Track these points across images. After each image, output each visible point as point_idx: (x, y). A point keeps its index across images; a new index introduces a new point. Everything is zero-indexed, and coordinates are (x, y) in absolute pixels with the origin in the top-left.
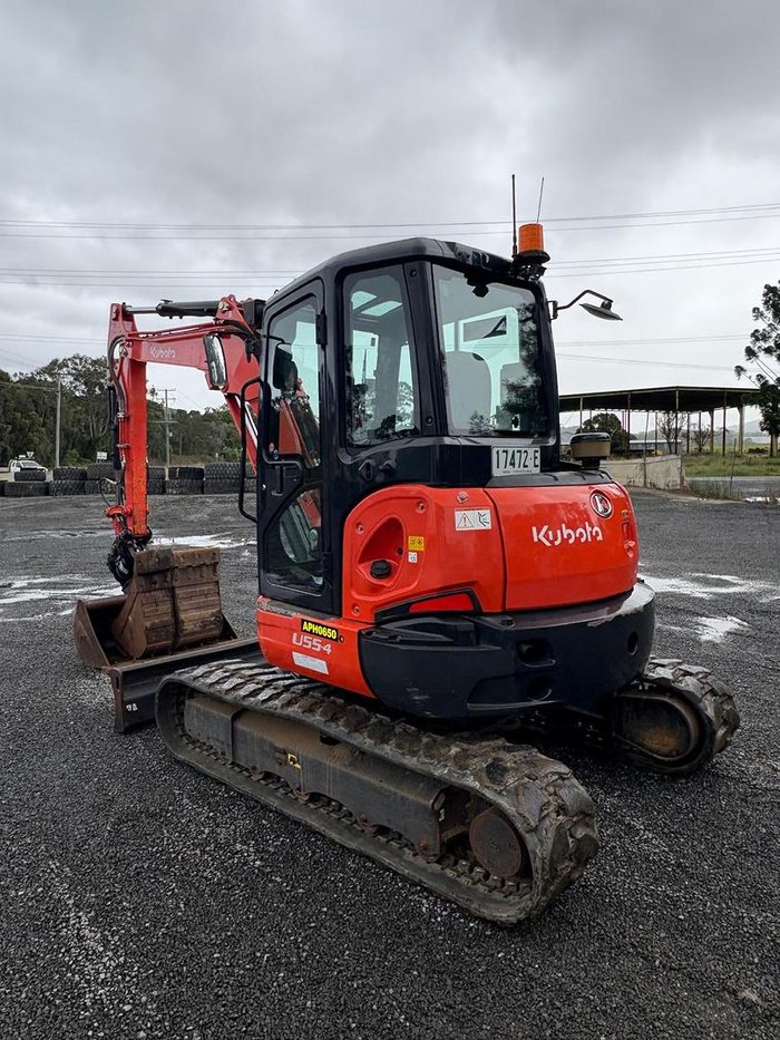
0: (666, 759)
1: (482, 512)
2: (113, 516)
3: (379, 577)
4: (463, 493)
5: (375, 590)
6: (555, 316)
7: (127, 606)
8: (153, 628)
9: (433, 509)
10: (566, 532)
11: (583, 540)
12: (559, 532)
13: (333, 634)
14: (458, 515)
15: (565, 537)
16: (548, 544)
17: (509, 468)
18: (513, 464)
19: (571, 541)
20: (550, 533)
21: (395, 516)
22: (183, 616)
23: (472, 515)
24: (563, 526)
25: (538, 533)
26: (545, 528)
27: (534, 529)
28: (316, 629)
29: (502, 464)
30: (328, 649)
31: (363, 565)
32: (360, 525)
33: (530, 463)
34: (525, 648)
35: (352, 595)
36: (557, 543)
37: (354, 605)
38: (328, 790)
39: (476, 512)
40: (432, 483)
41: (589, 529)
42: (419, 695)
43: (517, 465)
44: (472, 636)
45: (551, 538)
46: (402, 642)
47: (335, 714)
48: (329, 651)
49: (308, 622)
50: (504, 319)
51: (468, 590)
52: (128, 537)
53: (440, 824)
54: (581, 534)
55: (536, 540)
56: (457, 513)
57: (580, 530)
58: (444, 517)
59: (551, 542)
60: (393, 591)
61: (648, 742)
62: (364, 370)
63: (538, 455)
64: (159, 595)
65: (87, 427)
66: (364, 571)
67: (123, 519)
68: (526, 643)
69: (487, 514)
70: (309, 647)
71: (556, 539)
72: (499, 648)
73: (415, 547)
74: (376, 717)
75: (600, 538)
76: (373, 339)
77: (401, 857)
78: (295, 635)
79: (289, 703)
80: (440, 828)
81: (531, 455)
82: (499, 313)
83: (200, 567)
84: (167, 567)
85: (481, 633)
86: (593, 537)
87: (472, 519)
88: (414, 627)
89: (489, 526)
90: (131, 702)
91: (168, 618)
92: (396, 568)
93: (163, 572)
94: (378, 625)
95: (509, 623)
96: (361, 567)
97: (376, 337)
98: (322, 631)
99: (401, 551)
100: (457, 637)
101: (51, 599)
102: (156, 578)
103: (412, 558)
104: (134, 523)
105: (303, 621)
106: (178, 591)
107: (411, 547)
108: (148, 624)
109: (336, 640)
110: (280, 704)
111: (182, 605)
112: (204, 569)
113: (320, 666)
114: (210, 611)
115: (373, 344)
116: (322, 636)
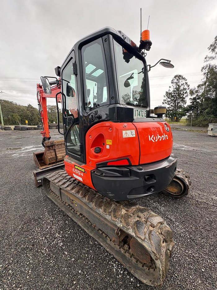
0: (175, 194)
1: (132, 131)
2: (42, 133)
3: (97, 153)
4: (125, 124)
5: (96, 157)
6: (150, 70)
7: (45, 154)
8: (50, 159)
9: (115, 130)
10: (159, 137)
11: (163, 139)
12: (157, 137)
13: (83, 170)
14: (124, 132)
15: (159, 138)
16: (154, 141)
17: (138, 116)
18: (139, 115)
19: (160, 140)
20: (154, 137)
21: (102, 133)
22: (58, 155)
23: (129, 132)
24: (158, 135)
25: (151, 137)
26: (153, 136)
27: (149, 136)
28: (79, 168)
29: (136, 115)
30: (82, 174)
31: (92, 149)
32: (91, 136)
33: (144, 115)
34: (147, 177)
35: (89, 158)
36: (156, 141)
37: (90, 161)
38: (85, 214)
39: (130, 131)
40: (115, 121)
41: (165, 136)
42: (111, 194)
43: (140, 116)
44: (129, 174)
45: (155, 139)
46: (105, 176)
47: (85, 194)
48: (82, 175)
49: (76, 166)
50: (133, 73)
51: (127, 158)
52: (45, 138)
53: (119, 236)
54: (163, 137)
55: (150, 140)
56: (123, 131)
57: (163, 136)
58: (119, 132)
59: (155, 141)
60: (102, 158)
61: (169, 190)
62: (94, 93)
63: (146, 113)
64: (52, 151)
65: (52, 118)
66: (92, 150)
67: (44, 134)
68: (147, 175)
69: (134, 132)
70: (77, 173)
71: (156, 139)
72: (138, 178)
73: (108, 143)
74: (98, 194)
75: (167, 138)
76: (96, 84)
77: (106, 241)
78: (73, 169)
79: (73, 189)
80: (119, 237)
81: (144, 113)
82: (132, 72)
83: (61, 144)
84: (53, 145)
85: (132, 173)
86: (166, 138)
87: (129, 133)
88: (109, 170)
89: (134, 136)
90: (39, 180)
91: (54, 156)
92: (103, 149)
93: (52, 146)
94: (97, 169)
95: (141, 169)
96: (91, 149)
97: (96, 83)
98: (80, 169)
99: (104, 144)
100: (124, 174)
101: (36, 150)
102: (50, 147)
103: (108, 147)
104: (46, 135)
105: (75, 165)
106: (56, 150)
107: (107, 143)
108: (49, 158)
109: (84, 172)
110: (69, 189)
111: (57, 153)
112: (62, 144)
113: (81, 179)
114: (64, 154)
115: (96, 85)
116: (80, 170)
